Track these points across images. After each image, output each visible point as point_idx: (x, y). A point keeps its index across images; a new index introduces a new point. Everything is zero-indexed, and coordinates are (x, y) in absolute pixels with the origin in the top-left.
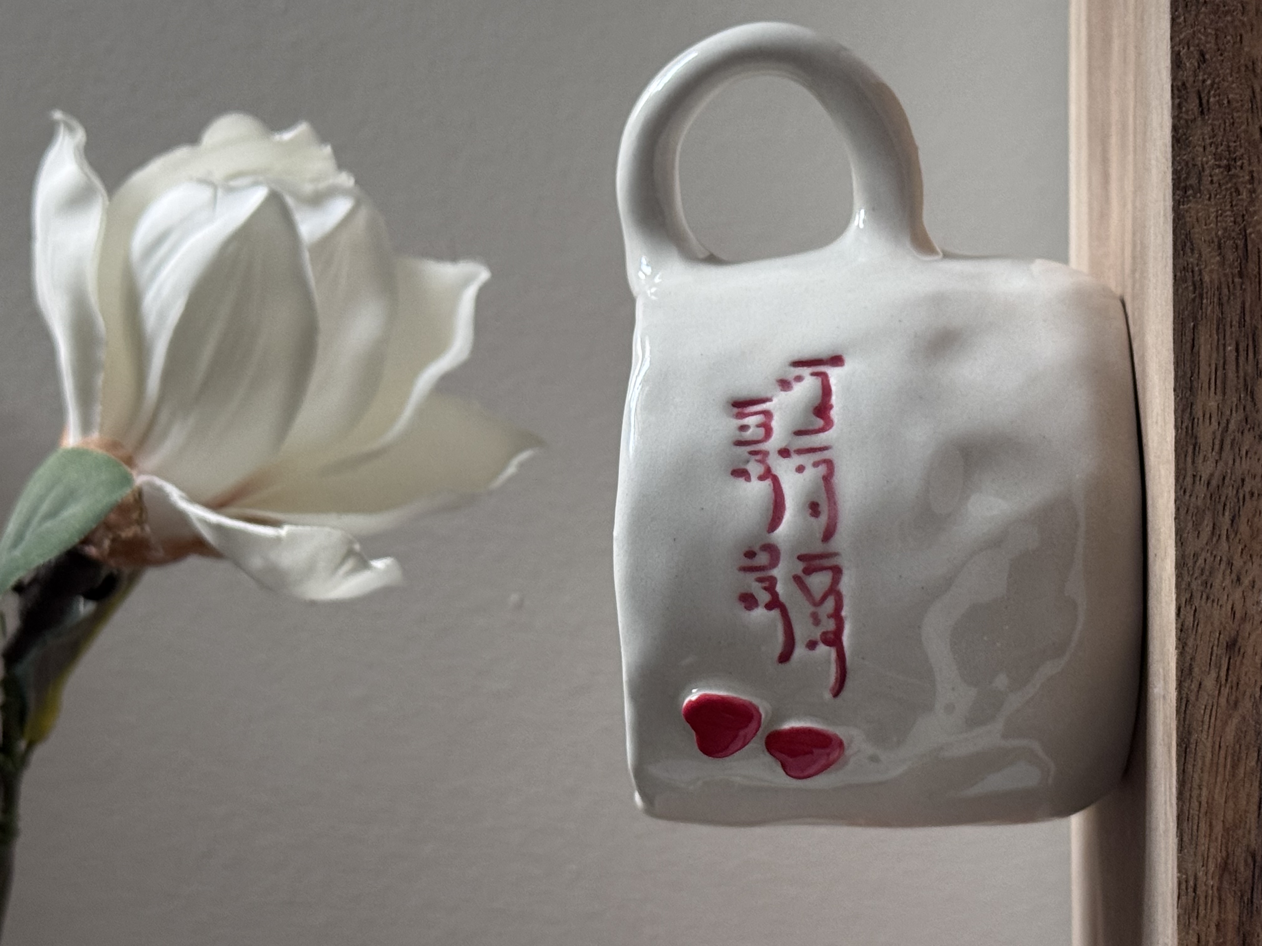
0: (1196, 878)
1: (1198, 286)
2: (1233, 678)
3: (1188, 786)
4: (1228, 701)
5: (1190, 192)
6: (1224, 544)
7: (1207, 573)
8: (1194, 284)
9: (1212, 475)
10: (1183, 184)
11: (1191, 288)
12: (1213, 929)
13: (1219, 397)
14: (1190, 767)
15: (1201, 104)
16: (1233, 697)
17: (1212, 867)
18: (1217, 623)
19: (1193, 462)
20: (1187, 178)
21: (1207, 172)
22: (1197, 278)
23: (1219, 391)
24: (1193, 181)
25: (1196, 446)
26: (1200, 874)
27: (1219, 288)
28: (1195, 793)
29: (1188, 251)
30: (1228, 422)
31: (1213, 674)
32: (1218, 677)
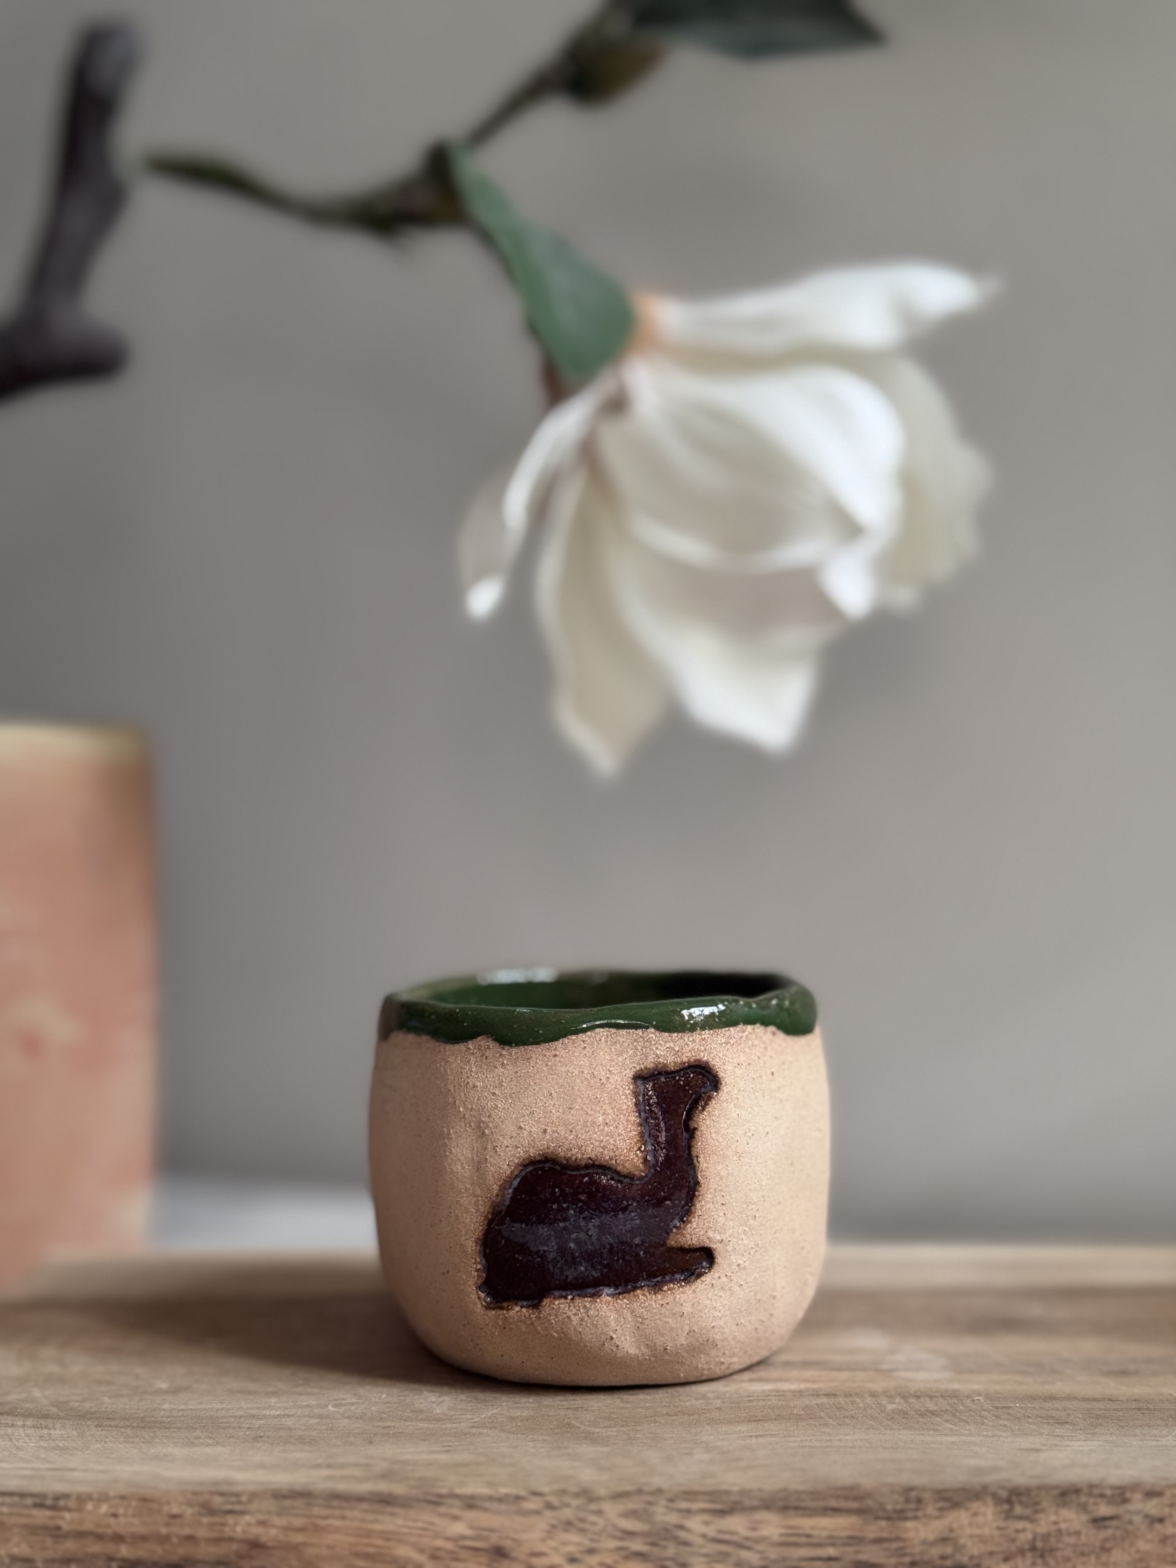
0: (243, 1513)
1: (900, 1515)
2: (464, 1554)
3: (345, 1504)
4: (438, 1549)
5: (1006, 1507)
6: (613, 1544)
7: (581, 1525)
8: (902, 1511)
9: (688, 1530)
10: (1014, 1499)
11: (898, 1507)
12: (187, 1531)
13: (776, 1539)
14: (365, 1506)
15: (1105, 1519)
16: (441, 1554)
17: (257, 1531)
18: (525, 1536)
19: (704, 1511)
20: (1021, 1503)
21: (1028, 1525)
22: (910, 1514)
23: (784, 1539)
24: (1018, 1510)
25: (722, 1513)
26: (248, 1518)
27: (898, 1539)
28: (338, 1513)
29: (941, 1504)
30: (748, 1548)
31: (468, 1532)
32: (463, 1537)
